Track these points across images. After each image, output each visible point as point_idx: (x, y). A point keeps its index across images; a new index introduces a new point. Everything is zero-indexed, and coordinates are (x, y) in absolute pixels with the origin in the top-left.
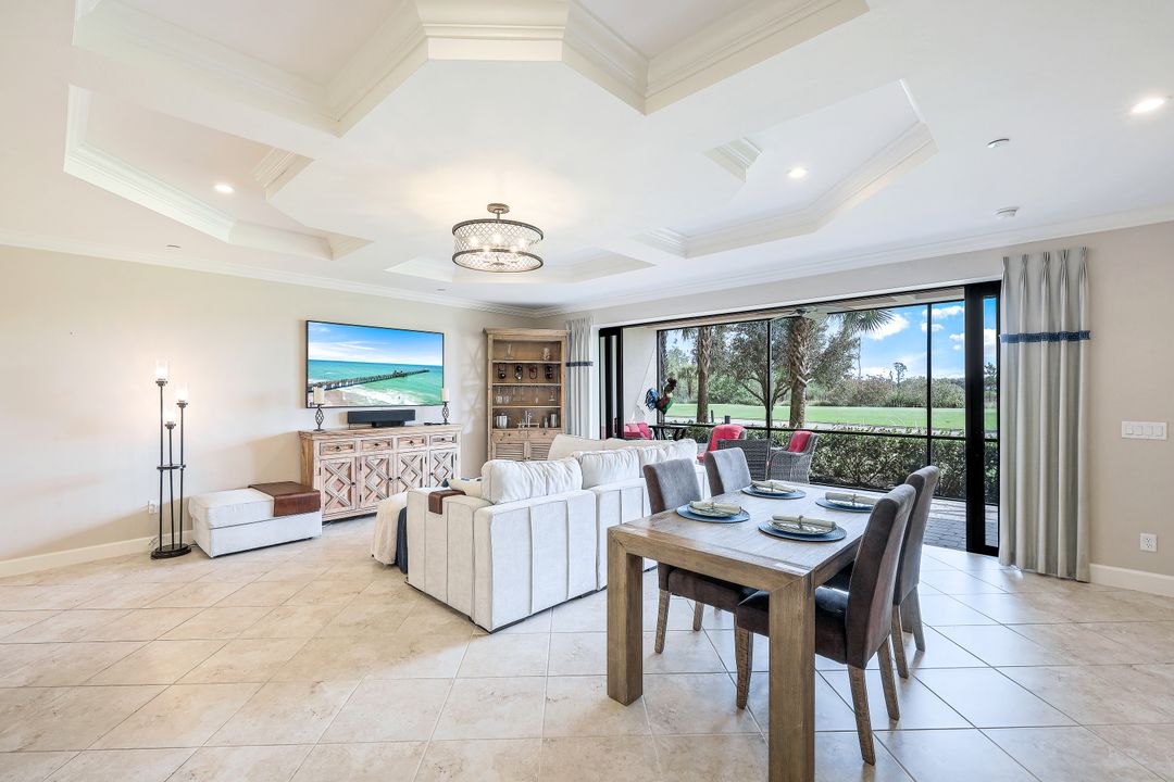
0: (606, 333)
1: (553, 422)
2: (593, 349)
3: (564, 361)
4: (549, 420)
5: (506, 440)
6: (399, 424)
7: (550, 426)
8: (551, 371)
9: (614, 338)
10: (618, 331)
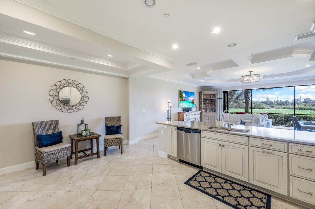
0: (224, 92)
1: (213, 111)
2: (221, 96)
3: (217, 98)
4: (212, 110)
5: (205, 115)
6: (188, 111)
7: (212, 112)
8: (212, 100)
9: (226, 93)
10: (227, 92)
